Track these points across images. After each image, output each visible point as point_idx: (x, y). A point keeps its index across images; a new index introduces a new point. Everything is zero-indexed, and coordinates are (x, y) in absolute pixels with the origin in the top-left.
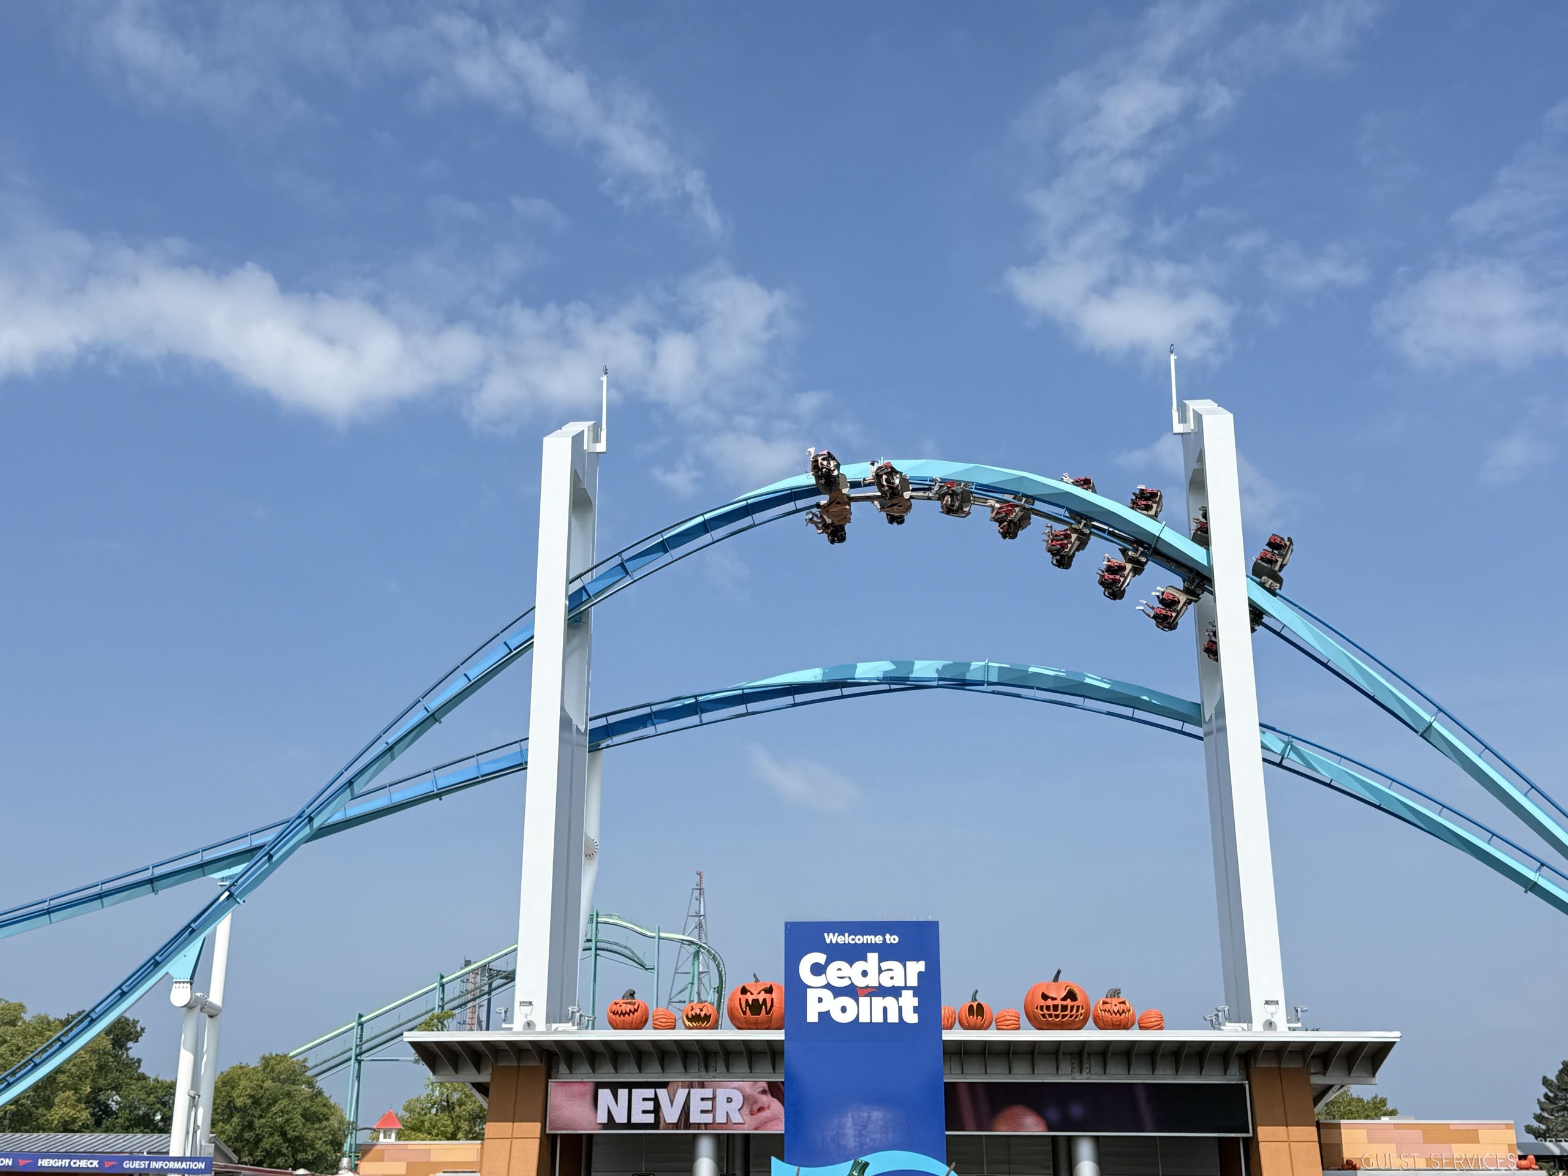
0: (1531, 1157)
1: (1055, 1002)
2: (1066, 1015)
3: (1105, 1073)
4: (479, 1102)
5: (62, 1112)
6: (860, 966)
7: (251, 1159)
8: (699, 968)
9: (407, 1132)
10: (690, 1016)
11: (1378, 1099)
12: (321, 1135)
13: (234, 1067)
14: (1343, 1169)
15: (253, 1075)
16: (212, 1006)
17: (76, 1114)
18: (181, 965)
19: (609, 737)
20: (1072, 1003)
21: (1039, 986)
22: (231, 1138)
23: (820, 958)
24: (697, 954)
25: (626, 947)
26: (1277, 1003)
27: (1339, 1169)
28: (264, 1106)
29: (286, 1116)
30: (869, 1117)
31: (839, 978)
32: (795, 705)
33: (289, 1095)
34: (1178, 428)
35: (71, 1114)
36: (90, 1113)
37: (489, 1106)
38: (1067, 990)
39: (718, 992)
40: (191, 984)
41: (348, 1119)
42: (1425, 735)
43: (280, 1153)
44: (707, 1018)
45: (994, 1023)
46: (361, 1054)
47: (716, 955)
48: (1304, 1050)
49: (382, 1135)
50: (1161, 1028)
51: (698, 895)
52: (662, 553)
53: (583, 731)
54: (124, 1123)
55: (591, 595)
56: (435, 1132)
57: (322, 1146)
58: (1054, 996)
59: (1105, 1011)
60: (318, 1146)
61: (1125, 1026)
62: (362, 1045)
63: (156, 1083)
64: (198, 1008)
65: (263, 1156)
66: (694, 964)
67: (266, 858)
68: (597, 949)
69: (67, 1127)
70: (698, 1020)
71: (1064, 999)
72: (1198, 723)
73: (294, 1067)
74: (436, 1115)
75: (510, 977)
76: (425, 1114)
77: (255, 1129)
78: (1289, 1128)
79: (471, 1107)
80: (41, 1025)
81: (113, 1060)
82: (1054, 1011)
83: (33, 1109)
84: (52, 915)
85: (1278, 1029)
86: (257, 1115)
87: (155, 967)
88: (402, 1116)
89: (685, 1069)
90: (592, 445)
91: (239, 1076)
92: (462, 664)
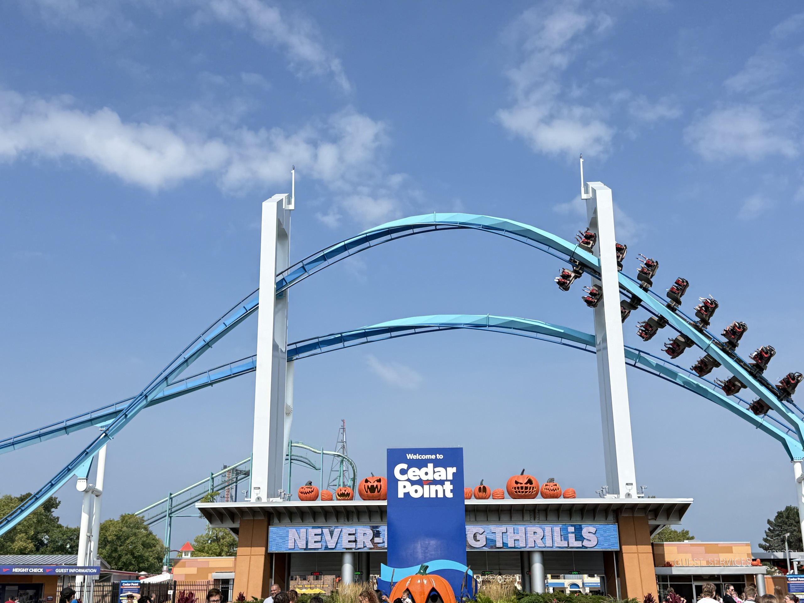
0: (758, 560)
1: (522, 485)
2: (527, 492)
3: (547, 520)
4: (233, 537)
5: (19, 544)
6: (424, 470)
7: (116, 567)
8: (343, 468)
9: (196, 553)
10: (339, 494)
11: (685, 531)
12: (152, 554)
13: (107, 521)
14: (665, 566)
15: (117, 524)
16: (98, 491)
17: (26, 545)
18: (81, 470)
19: (297, 354)
20: (530, 486)
21: (514, 477)
22: (106, 557)
23: (405, 466)
24: (342, 462)
25: (306, 459)
26: (632, 484)
27: (663, 567)
28: (122, 540)
29: (134, 545)
30: (429, 544)
31: (414, 476)
32: (391, 337)
33: (135, 534)
34: (584, 196)
35: (24, 545)
36: (33, 544)
37: (239, 540)
38: (528, 479)
39: (353, 481)
40: (87, 480)
41: (165, 547)
42: (706, 351)
43: (131, 564)
44: (348, 495)
45: (491, 496)
46: (171, 513)
47: (352, 462)
48: (646, 507)
49: (183, 554)
50: (574, 498)
51: (342, 432)
52: (323, 261)
53: (284, 351)
54: (51, 549)
55: (288, 282)
56: (210, 552)
57: (152, 560)
58: (521, 482)
59: (546, 489)
60: (151, 560)
61: (557, 497)
62: (171, 509)
63: (67, 529)
64: (90, 492)
65: (122, 565)
66: (340, 466)
67: (124, 416)
68: (291, 459)
69: (22, 552)
70: (344, 496)
71: (526, 483)
72: (594, 345)
73: (138, 520)
74: (211, 543)
75: (247, 474)
76: (205, 543)
77: (118, 552)
78: (638, 546)
79: (229, 540)
80: (7, 500)
81: (45, 518)
82: (521, 489)
83: (5, 543)
84: (15, 446)
85: (633, 498)
86: (119, 545)
87: (68, 471)
88: (194, 545)
89: (337, 520)
90: (287, 206)
91: (109, 525)
92: (222, 318)
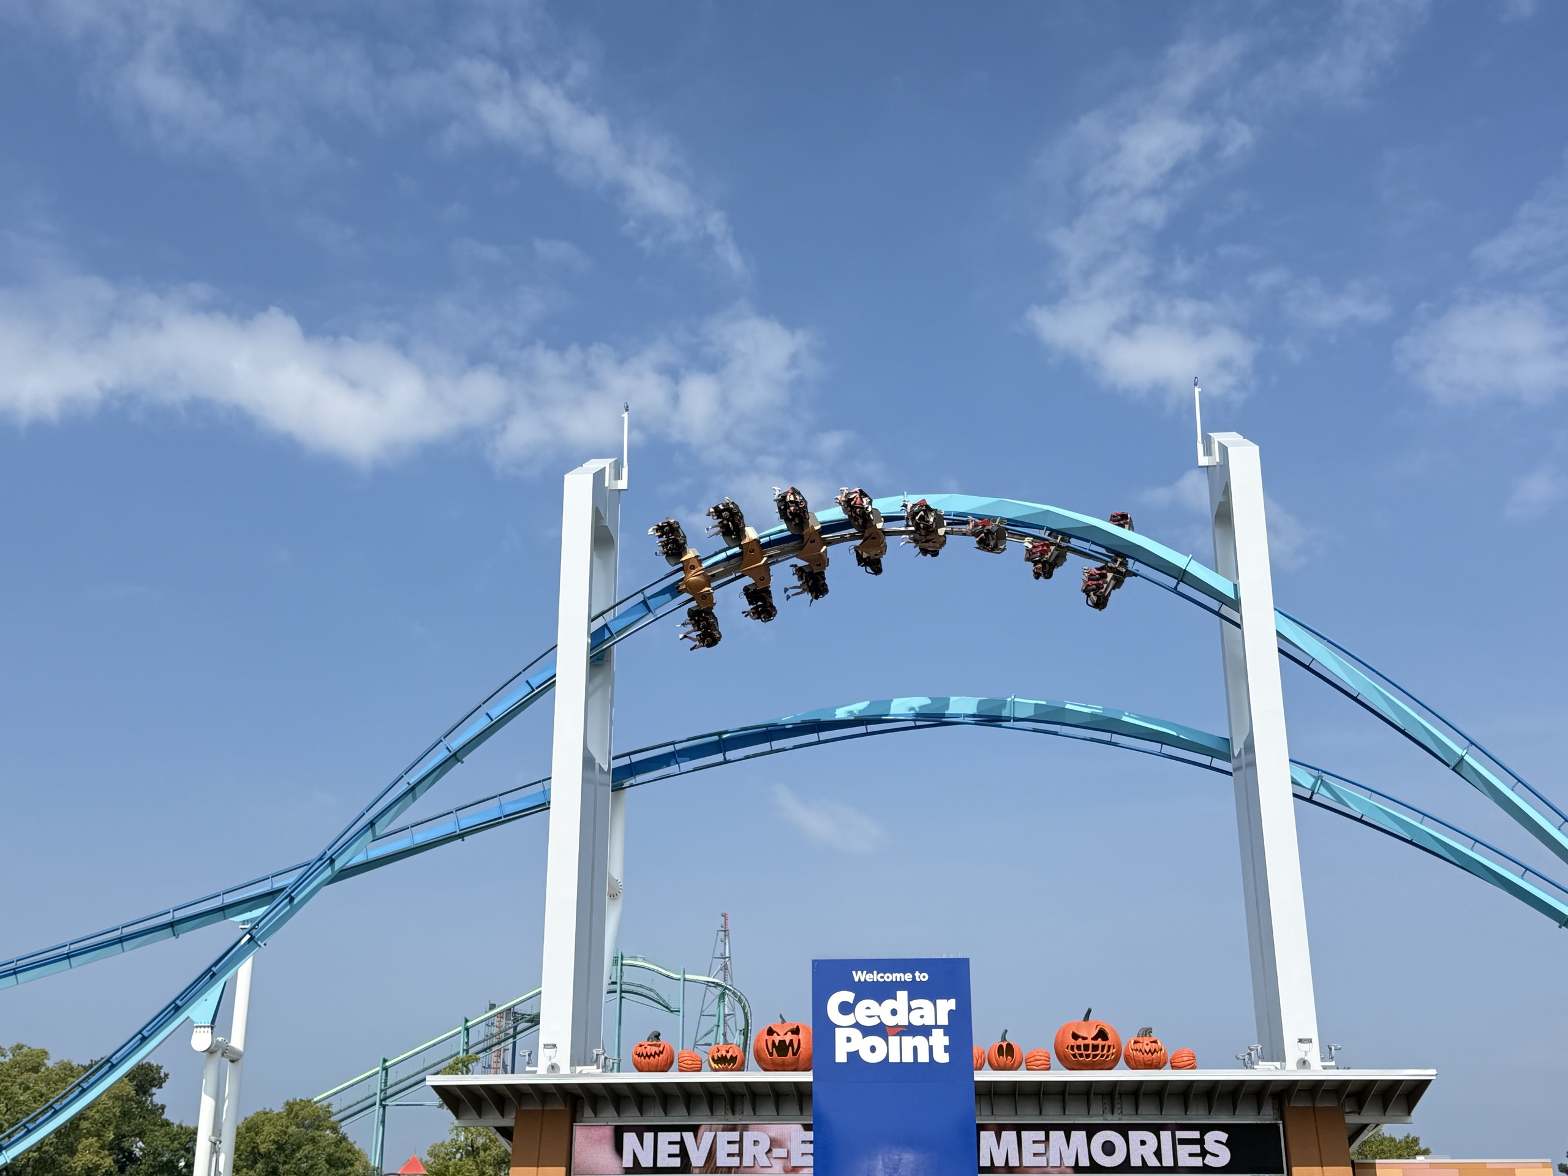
1: (1086, 1042)
2: (1097, 1055)
3: (1137, 1114)
4: (504, 1146)
5: (85, 1159)
6: (889, 1004)
8: (724, 1010)
10: (716, 1058)
11: (1410, 1139)
13: (257, 1113)
15: (277, 1121)
16: (234, 1051)
17: (99, 1161)
18: (201, 1010)
19: (632, 776)
20: (1104, 1043)
21: (1068, 1026)
23: (848, 996)
24: (722, 996)
25: (650, 990)
26: (1310, 1041)
28: (288, 1152)
29: (310, 1162)
30: (900, 1160)
31: (868, 1016)
32: (819, 742)
33: (313, 1140)
34: (1203, 461)
35: (94, 1161)
36: (113, 1160)
37: (513, 1151)
38: (1098, 1029)
39: (744, 1034)
40: (212, 1028)
41: (372, 1164)
42: (1457, 769)
44: (733, 1059)
45: (1024, 1062)
46: (385, 1099)
47: (742, 996)
48: (1340, 1086)
50: (1194, 1068)
51: (723, 937)
53: (606, 771)
54: (148, 1168)
55: (614, 633)
58: (1085, 1035)
59: (1137, 1050)
61: (1157, 1066)
62: (386, 1089)
63: (180, 1130)
64: (219, 1053)
66: (719, 1006)
67: (288, 900)
68: (622, 992)
70: (724, 1062)
71: (1094, 1038)
72: (1227, 757)
73: (319, 1112)
74: (460, 1160)
75: (535, 1020)
76: (450, 1159)
78: (1324, 1168)
79: (496, 1152)
80: (64, 1071)
81: (136, 1106)
82: (1085, 1050)
83: (57, 1156)
84: (72, 959)
85: (1312, 1069)
86: (281, 1161)
87: (175, 1012)
88: (426, 1162)
89: (712, 1112)
90: (613, 482)
91: (263, 1121)
92: (483, 703)
